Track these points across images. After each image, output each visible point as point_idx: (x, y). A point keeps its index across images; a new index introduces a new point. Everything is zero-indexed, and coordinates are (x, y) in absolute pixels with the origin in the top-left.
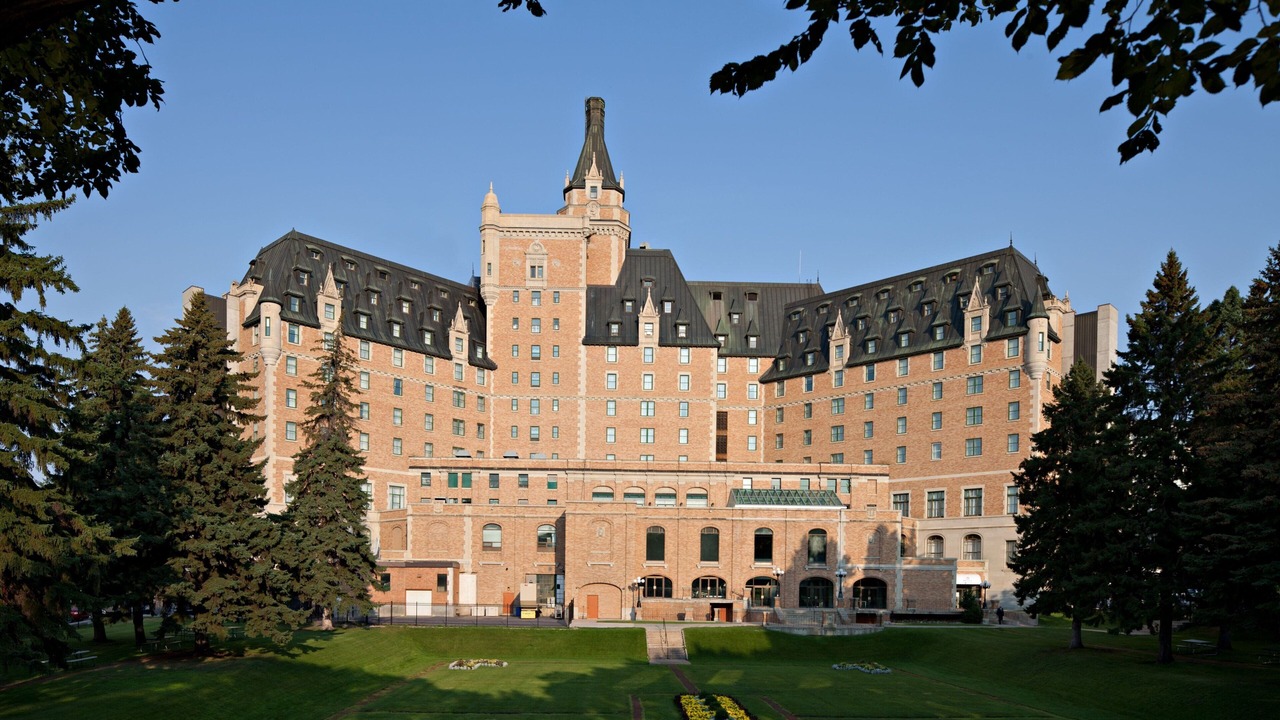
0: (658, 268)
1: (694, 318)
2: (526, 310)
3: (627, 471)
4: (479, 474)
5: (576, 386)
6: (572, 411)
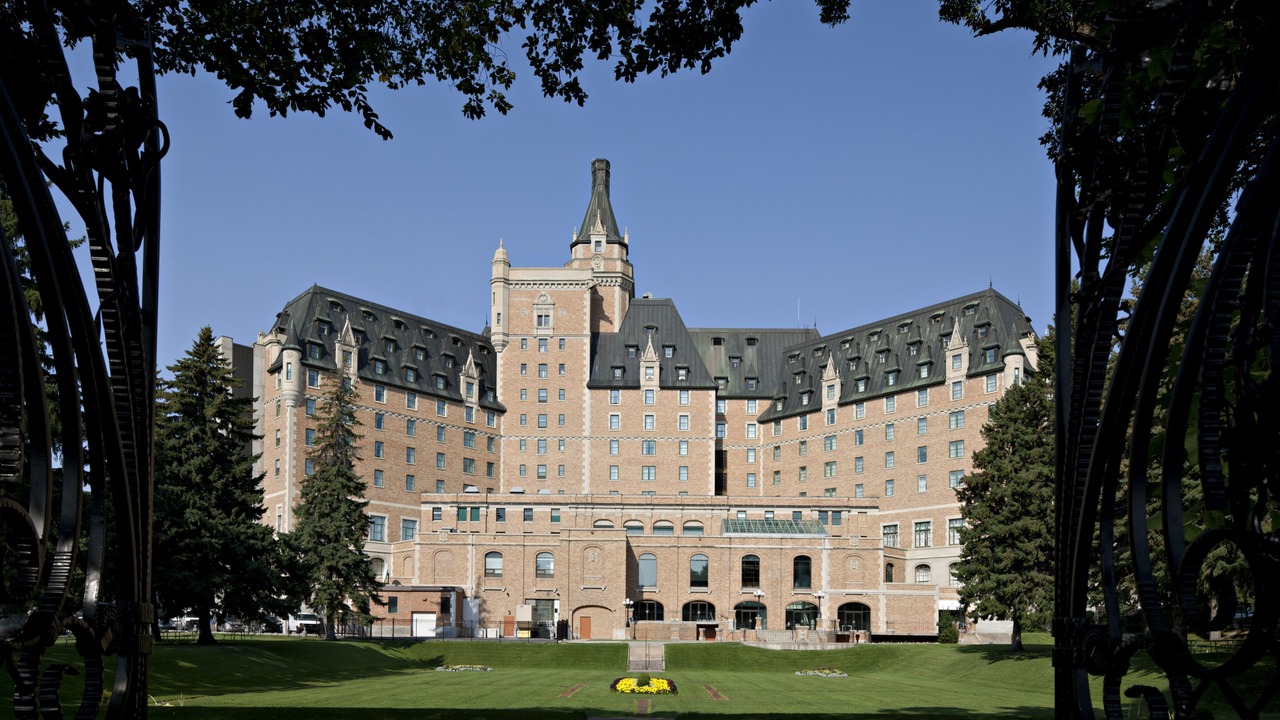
0: (660, 316)
1: (693, 362)
2: (533, 355)
3: (626, 505)
4: (487, 508)
5: (581, 427)
6: (577, 450)
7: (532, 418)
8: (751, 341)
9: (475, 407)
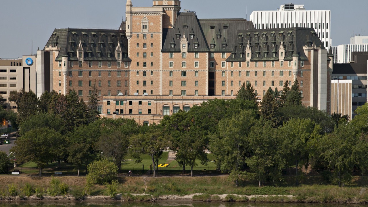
0: (189, 20)
1: (201, 41)
2: (141, 40)
3: (174, 99)
4: (126, 101)
5: (159, 67)
6: (157, 75)
7: (141, 63)
8: (225, 27)
9: (121, 62)
